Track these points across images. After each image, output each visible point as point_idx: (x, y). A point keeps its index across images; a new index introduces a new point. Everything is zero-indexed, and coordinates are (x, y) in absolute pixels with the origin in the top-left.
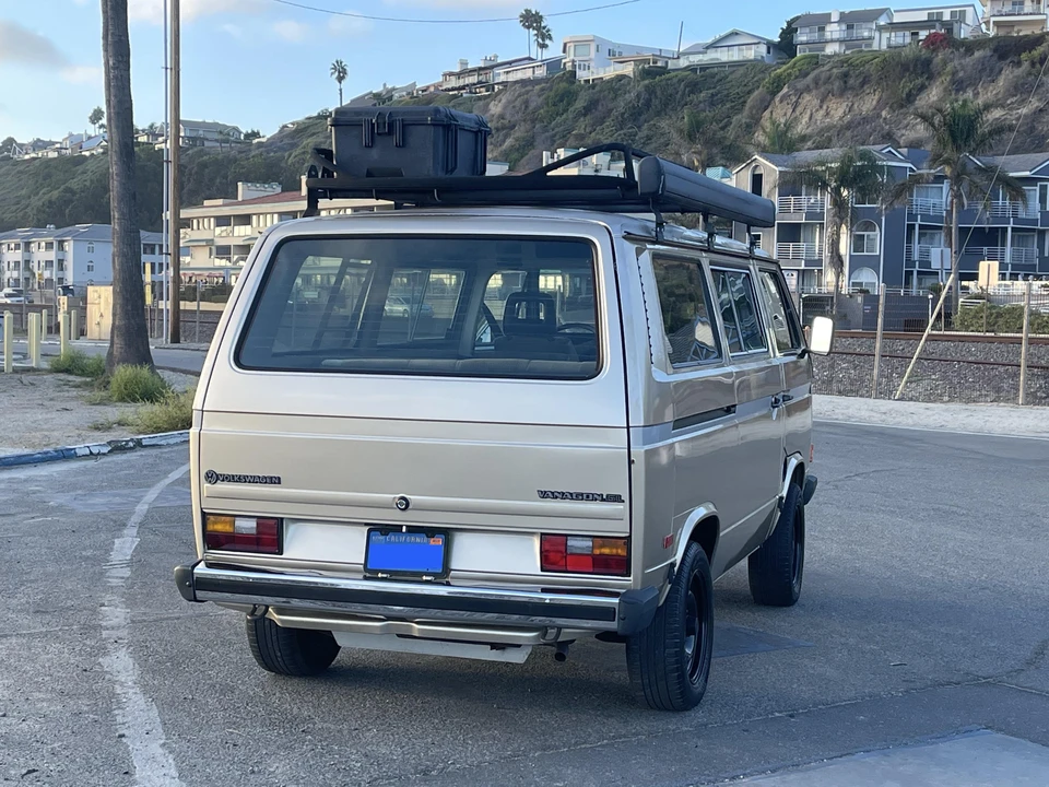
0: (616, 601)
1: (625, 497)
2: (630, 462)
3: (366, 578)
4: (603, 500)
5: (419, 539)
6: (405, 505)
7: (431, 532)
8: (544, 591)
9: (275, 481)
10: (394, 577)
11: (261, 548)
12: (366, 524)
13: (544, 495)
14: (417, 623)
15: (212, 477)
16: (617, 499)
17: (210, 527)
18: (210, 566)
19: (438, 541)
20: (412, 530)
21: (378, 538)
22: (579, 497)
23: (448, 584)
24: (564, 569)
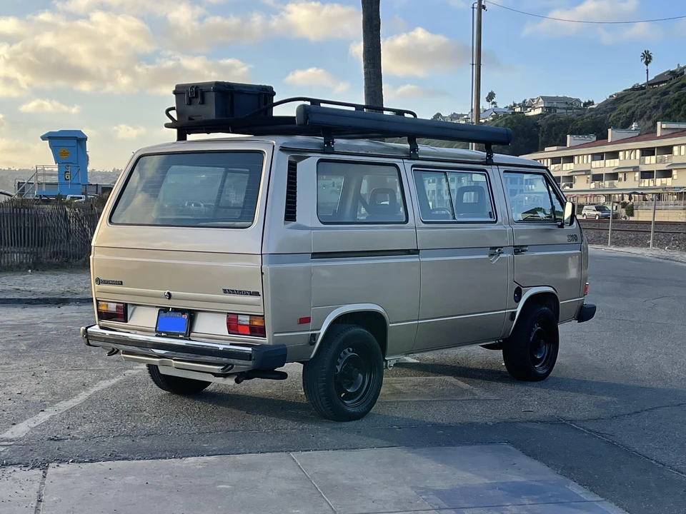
0: (250, 349)
1: (261, 293)
2: (262, 273)
3: (157, 336)
4: (251, 294)
5: (178, 315)
6: (170, 296)
7: (183, 311)
8: (231, 344)
9: (121, 283)
10: (169, 335)
11: (118, 319)
12: (157, 307)
13: (225, 291)
14: (174, 360)
15: (99, 281)
16: (257, 294)
17: (100, 308)
18: (102, 328)
19: (185, 316)
20: (175, 310)
21: (163, 314)
22: (240, 293)
23: (190, 340)
24: (237, 332)
